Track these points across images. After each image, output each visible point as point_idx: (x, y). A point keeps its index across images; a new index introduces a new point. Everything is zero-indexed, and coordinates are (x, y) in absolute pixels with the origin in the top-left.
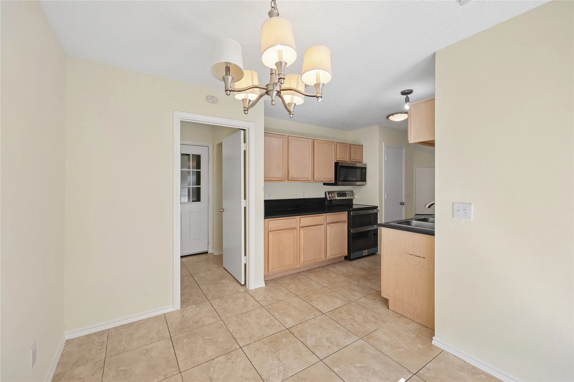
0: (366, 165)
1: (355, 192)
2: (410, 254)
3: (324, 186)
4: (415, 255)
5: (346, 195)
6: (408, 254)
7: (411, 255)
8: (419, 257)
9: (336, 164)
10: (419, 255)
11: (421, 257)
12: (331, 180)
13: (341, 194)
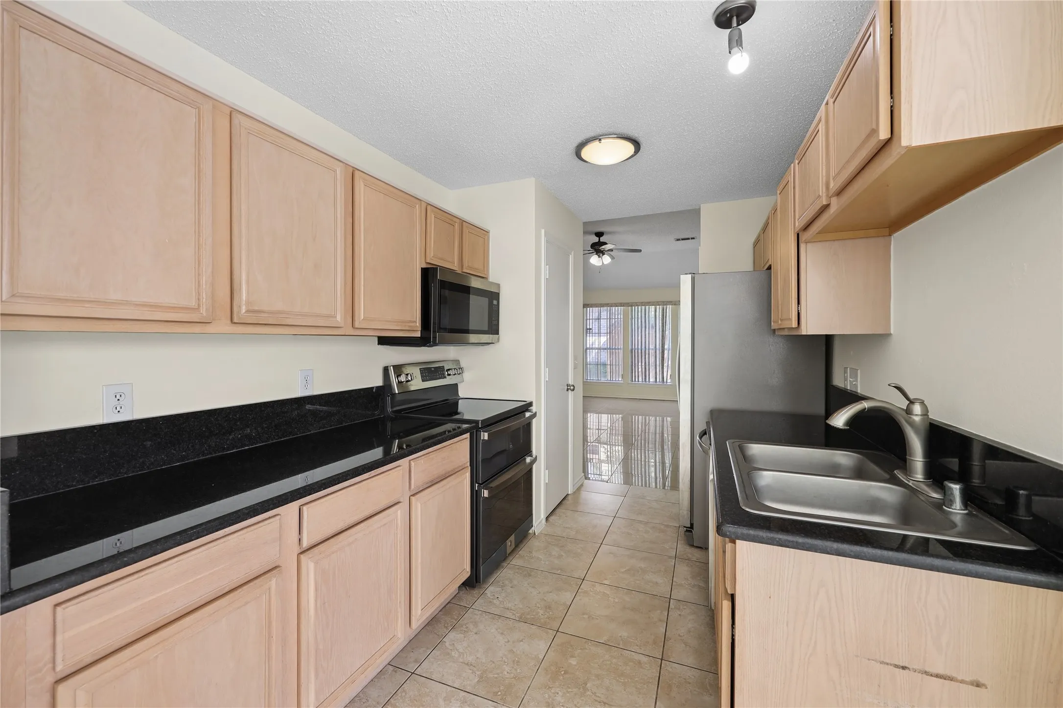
0: (498, 285)
1: (463, 364)
2: (896, 666)
3: (380, 346)
4: (927, 670)
5: (444, 374)
6: (882, 663)
7: (904, 668)
8: (951, 679)
9: (428, 274)
10: (948, 673)
11: (962, 682)
12: (410, 326)
13: (431, 371)
